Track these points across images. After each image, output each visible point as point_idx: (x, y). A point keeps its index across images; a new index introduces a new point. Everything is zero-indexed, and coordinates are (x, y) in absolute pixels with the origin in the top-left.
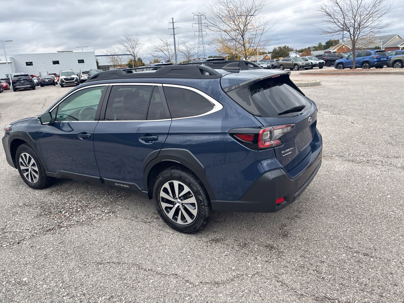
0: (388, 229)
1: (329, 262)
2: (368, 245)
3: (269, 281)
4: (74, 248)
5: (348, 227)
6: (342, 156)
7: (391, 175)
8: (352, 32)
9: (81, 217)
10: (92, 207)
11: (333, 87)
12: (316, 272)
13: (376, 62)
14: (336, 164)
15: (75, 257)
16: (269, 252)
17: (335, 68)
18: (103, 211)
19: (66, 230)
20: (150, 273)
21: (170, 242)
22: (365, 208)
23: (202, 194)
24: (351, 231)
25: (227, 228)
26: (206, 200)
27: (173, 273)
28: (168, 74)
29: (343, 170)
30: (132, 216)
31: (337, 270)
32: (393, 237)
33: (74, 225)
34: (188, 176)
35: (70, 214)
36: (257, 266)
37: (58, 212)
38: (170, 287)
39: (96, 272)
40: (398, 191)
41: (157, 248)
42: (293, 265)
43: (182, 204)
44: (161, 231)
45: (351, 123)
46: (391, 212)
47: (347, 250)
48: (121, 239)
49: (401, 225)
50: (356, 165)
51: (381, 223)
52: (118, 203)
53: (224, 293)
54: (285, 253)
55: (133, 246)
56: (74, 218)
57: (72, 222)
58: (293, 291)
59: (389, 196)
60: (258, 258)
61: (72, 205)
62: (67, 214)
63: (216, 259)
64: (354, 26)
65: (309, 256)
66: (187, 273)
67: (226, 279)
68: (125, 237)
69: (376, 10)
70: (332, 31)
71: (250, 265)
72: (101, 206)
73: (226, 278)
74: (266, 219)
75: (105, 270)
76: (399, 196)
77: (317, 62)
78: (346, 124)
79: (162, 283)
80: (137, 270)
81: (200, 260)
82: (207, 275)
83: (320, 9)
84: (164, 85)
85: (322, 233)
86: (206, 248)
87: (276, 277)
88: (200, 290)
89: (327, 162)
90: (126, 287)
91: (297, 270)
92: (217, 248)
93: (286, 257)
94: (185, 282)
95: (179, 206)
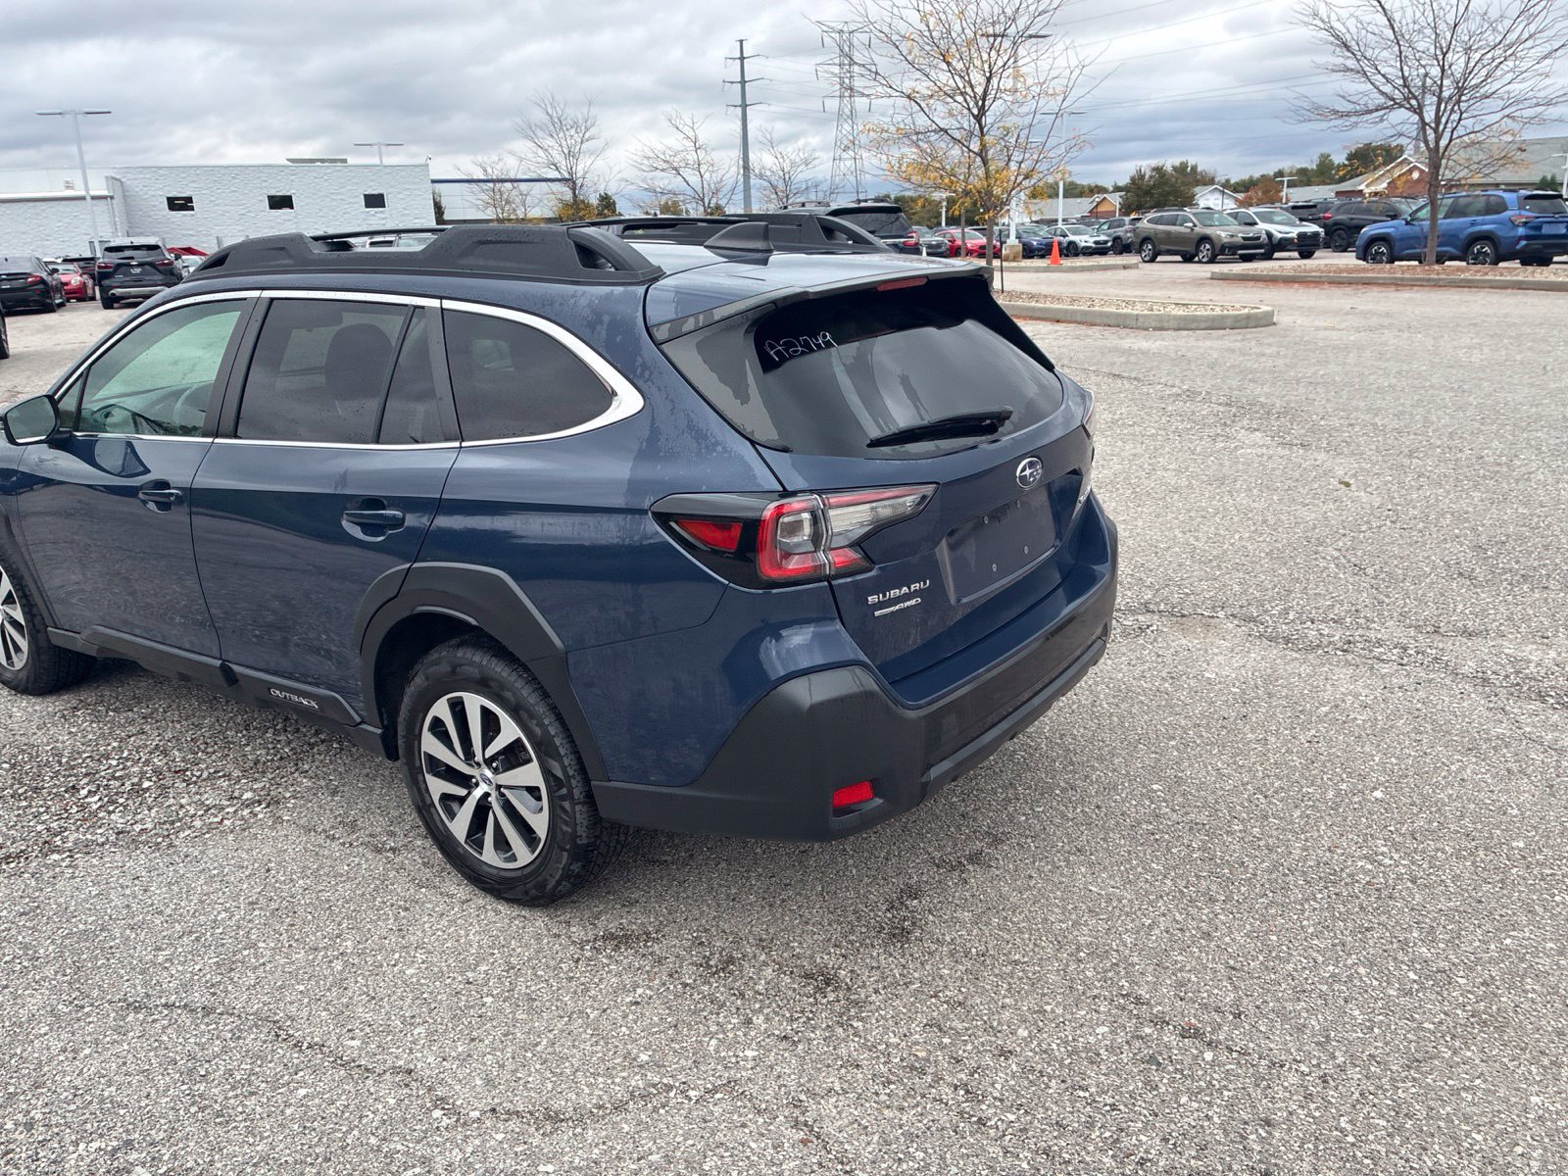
0: (1321, 932)
1: (1031, 1054)
2: (1216, 991)
3: (761, 1120)
4: (65, 937)
5: (1164, 915)
6: (1253, 620)
7: (1419, 705)
8: (1429, 115)
9: (140, 816)
10: (198, 777)
11: (1322, 334)
12: (962, 1092)
13: (1521, 238)
14: (1216, 651)
15: (56, 973)
16: (811, 1000)
17: (1358, 258)
18: (236, 794)
19: (64, 864)
20: (310, 1061)
21: (440, 933)
22: (1259, 839)
23: (562, 752)
24: (1167, 932)
25: (684, 891)
26: (578, 778)
27: (401, 1063)
28: (464, 262)
29: (1234, 675)
30: (339, 819)
31: (1051, 1091)
32: (1331, 968)
33: (103, 844)
34: (513, 677)
35: (106, 799)
36: (741, 1054)
37: (66, 792)
38: (365, 1121)
39: (108, 1039)
40: (1427, 773)
41: (379, 958)
42: (882, 1060)
43: (499, 787)
44: (423, 890)
45: (1341, 483)
46: (1360, 858)
47: (1123, 1009)
48: (257, 913)
49: (1383, 918)
50: (1296, 658)
51: (1302, 904)
52: (306, 767)
53: (566, 1158)
54: (873, 1007)
55: (290, 946)
56: (113, 816)
57: (99, 831)
58: (840, 1167)
59: (1378, 794)
60: (758, 1020)
61: (129, 764)
62: (97, 798)
63: (592, 1016)
64: (1441, 91)
65: (960, 1026)
66: (454, 1067)
67: (594, 1101)
68: (274, 906)
69: (1532, 28)
70: (1350, 107)
71: (711, 1048)
72: (236, 773)
73: (600, 1097)
74: (851, 862)
75: (143, 1035)
76: (1421, 794)
77: (1293, 232)
78: (1316, 486)
79: (338, 1103)
80: (265, 1042)
81: (525, 1016)
82: (530, 1079)
83: (1306, 19)
84: (448, 304)
85: (1050, 931)
86: (571, 970)
87: (795, 1106)
88: (477, 1142)
89: (1184, 642)
90: (193, 1109)
91: (890, 1082)
92: (614, 969)
93: (868, 1026)
94: (428, 1105)
95: (487, 795)
